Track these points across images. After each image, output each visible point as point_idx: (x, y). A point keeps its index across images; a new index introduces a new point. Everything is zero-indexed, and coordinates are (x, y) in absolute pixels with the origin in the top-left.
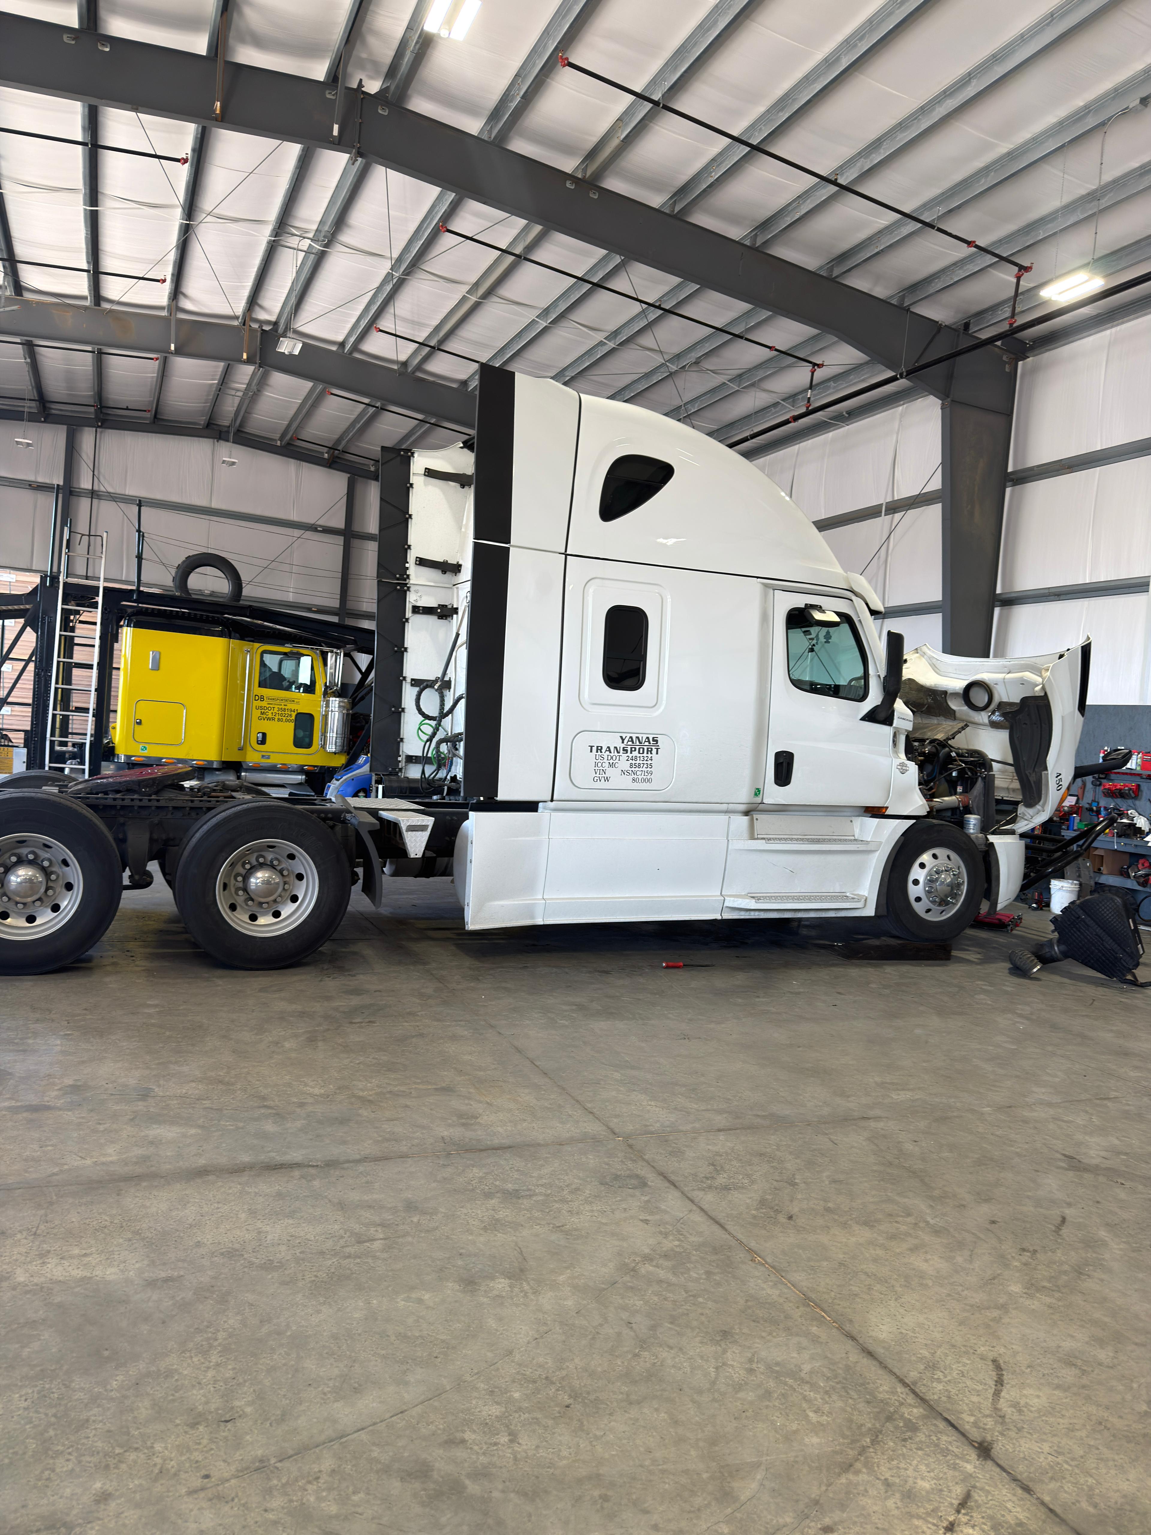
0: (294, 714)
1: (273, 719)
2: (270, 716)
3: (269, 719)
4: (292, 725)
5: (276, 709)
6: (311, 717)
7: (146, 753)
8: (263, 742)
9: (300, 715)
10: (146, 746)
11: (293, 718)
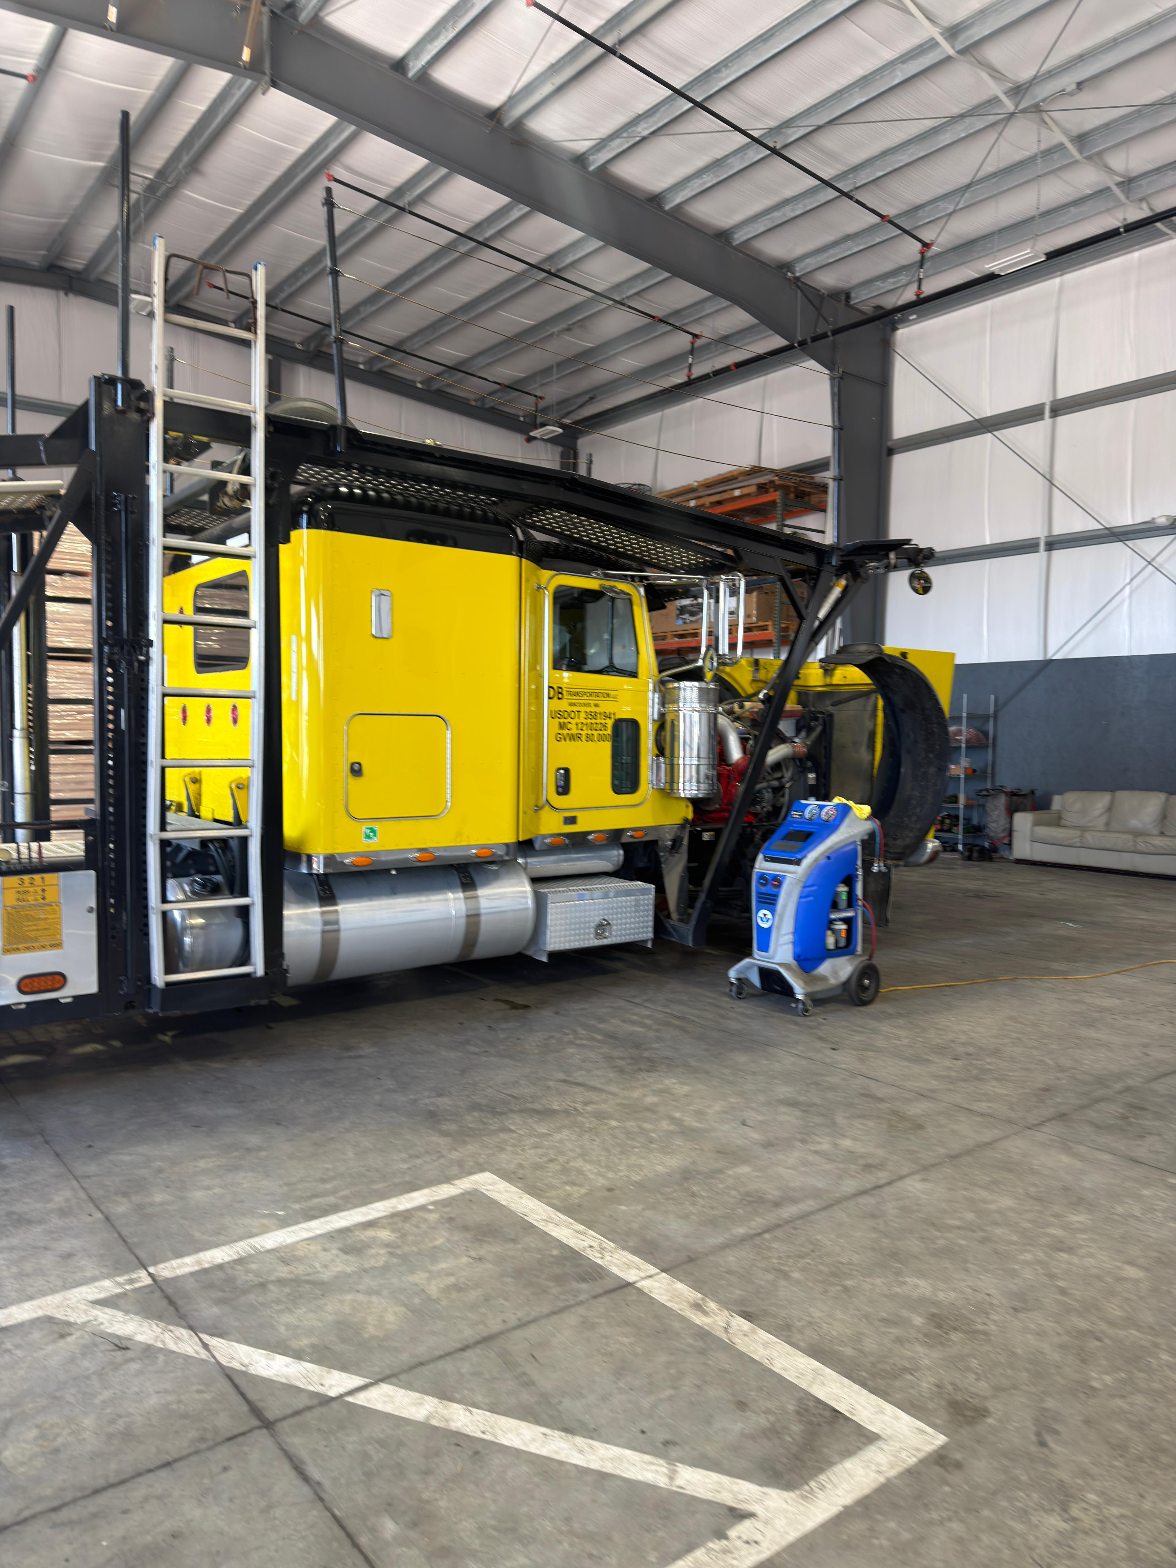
0: (610, 723)
1: (579, 737)
2: (574, 731)
3: (573, 738)
4: (606, 748)
5: (583, 715)
6: (634, 724)
7: (375, 845)
8: (564, 788)
9: (619, 724)
10: (376, 826)
11: (609, 731)
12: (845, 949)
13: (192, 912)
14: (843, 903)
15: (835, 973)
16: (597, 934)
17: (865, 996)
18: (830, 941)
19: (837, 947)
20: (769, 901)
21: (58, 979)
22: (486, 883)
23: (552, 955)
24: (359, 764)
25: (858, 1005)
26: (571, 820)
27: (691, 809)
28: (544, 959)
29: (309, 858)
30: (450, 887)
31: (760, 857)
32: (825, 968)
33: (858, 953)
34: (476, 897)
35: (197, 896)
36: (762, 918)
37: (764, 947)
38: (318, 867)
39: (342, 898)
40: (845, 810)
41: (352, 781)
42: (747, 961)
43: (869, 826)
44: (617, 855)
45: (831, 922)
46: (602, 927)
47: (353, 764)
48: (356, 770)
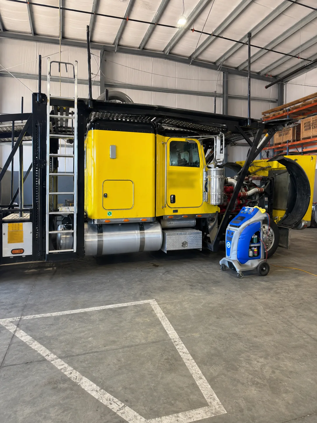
7: (111, 217)
8: (173, 201)
12: (256, 256)
13: (63, 234)
14: (255, 241)
15: (252, 264)
16: (182, 246)
17: (263, 273)
18: (251, 253)
19: (254, 256)
20: (230, 240)
21: (22, 251)
22: (148, 228)
23: (168, 251)
24: (106, 194)
25: (261, 276)
26: (176, 211)
27: (219, 209)
28: (166, 252)
29: (94, 220)
30: (137, 229)
31: (229, 225)
32: (249, 263)
33: (261, 258)
34: (144, 233)
35: (64, 229)
36: (228, 245)
37: (229, 255)
38: (96, 222)
39: (104, 232)
40: (257, 210)
41: (105, 199)
42: (224, 259)
43: (265, 215)
44: (193, 222)
45: (251, 248)
46: (184, 244)
47: (105, 194)
48: (106, 196)
